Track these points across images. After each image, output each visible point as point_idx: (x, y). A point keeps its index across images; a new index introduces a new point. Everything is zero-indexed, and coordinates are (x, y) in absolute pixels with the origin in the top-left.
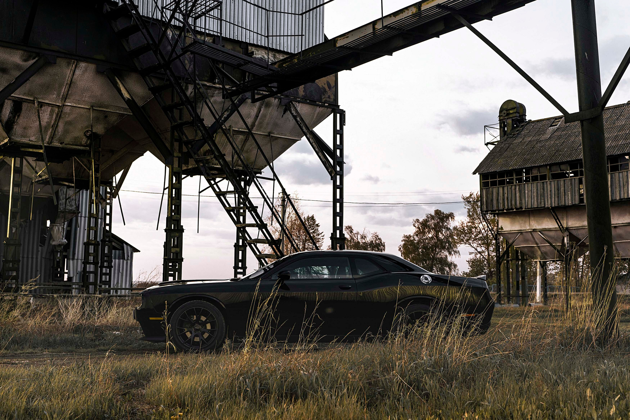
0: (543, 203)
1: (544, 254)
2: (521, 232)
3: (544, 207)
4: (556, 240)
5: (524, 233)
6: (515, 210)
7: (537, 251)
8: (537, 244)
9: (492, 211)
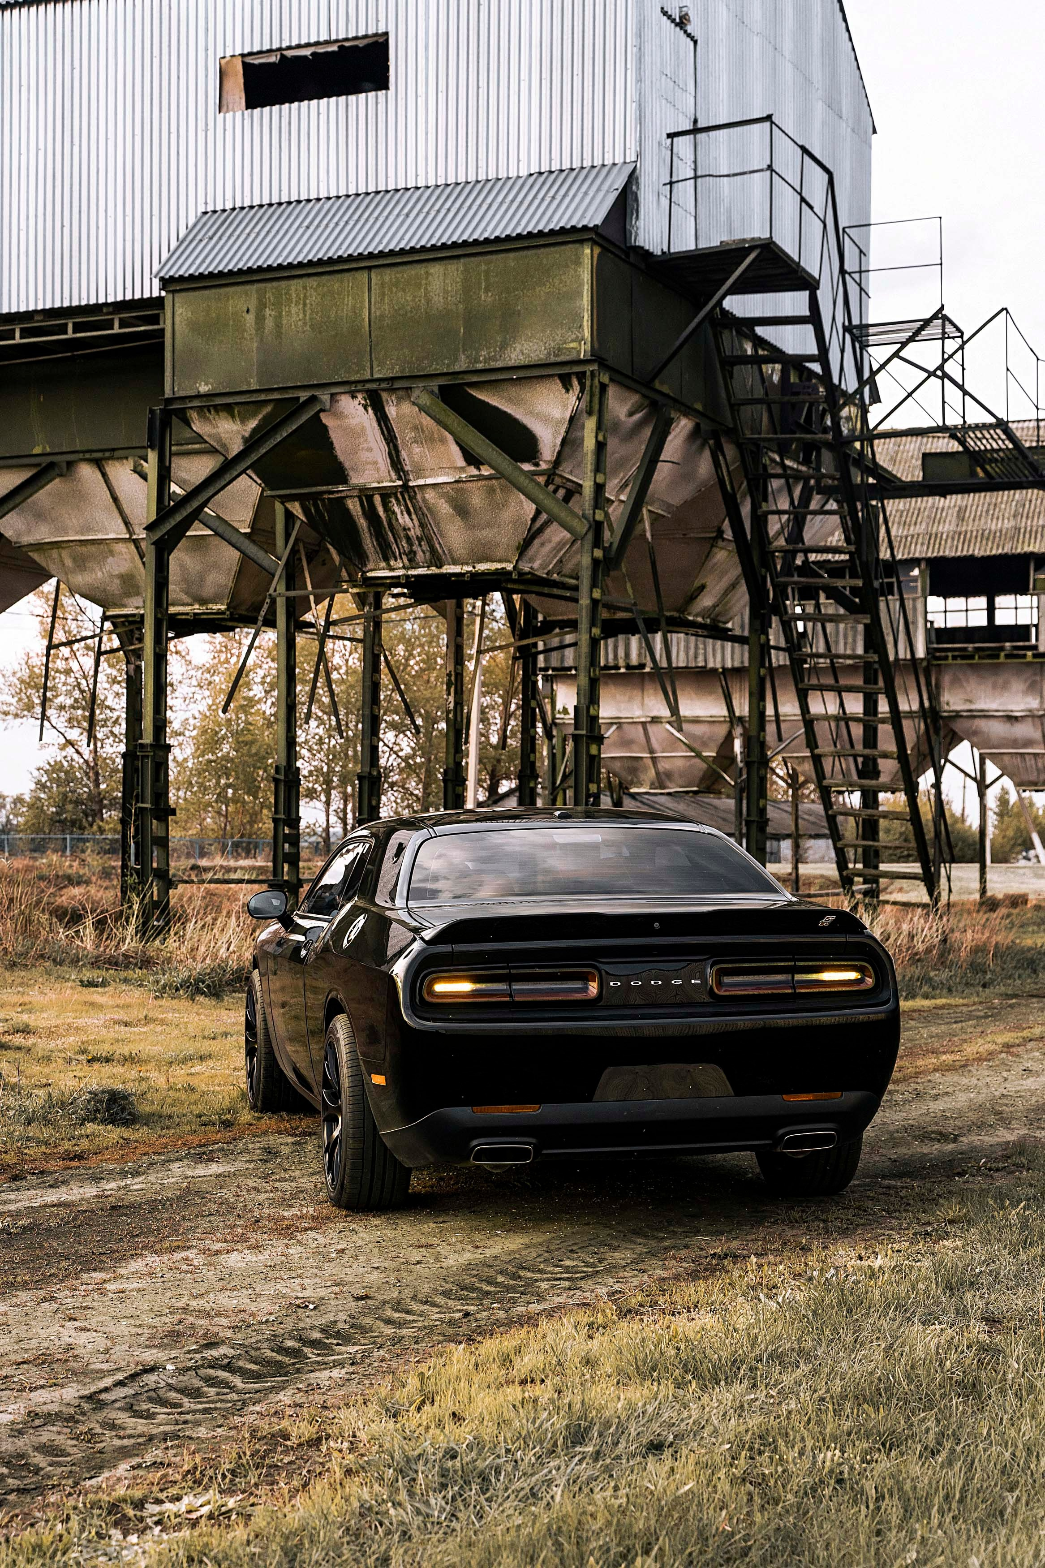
0: (701, 658)
1: (663, 777)
2: (618, 723)
3: (705, 667)
4: (705, 744)
5: (625, 726)
6: (623, 670)
7: (646, 769)
8: (652, 751)
9: (554, 669)
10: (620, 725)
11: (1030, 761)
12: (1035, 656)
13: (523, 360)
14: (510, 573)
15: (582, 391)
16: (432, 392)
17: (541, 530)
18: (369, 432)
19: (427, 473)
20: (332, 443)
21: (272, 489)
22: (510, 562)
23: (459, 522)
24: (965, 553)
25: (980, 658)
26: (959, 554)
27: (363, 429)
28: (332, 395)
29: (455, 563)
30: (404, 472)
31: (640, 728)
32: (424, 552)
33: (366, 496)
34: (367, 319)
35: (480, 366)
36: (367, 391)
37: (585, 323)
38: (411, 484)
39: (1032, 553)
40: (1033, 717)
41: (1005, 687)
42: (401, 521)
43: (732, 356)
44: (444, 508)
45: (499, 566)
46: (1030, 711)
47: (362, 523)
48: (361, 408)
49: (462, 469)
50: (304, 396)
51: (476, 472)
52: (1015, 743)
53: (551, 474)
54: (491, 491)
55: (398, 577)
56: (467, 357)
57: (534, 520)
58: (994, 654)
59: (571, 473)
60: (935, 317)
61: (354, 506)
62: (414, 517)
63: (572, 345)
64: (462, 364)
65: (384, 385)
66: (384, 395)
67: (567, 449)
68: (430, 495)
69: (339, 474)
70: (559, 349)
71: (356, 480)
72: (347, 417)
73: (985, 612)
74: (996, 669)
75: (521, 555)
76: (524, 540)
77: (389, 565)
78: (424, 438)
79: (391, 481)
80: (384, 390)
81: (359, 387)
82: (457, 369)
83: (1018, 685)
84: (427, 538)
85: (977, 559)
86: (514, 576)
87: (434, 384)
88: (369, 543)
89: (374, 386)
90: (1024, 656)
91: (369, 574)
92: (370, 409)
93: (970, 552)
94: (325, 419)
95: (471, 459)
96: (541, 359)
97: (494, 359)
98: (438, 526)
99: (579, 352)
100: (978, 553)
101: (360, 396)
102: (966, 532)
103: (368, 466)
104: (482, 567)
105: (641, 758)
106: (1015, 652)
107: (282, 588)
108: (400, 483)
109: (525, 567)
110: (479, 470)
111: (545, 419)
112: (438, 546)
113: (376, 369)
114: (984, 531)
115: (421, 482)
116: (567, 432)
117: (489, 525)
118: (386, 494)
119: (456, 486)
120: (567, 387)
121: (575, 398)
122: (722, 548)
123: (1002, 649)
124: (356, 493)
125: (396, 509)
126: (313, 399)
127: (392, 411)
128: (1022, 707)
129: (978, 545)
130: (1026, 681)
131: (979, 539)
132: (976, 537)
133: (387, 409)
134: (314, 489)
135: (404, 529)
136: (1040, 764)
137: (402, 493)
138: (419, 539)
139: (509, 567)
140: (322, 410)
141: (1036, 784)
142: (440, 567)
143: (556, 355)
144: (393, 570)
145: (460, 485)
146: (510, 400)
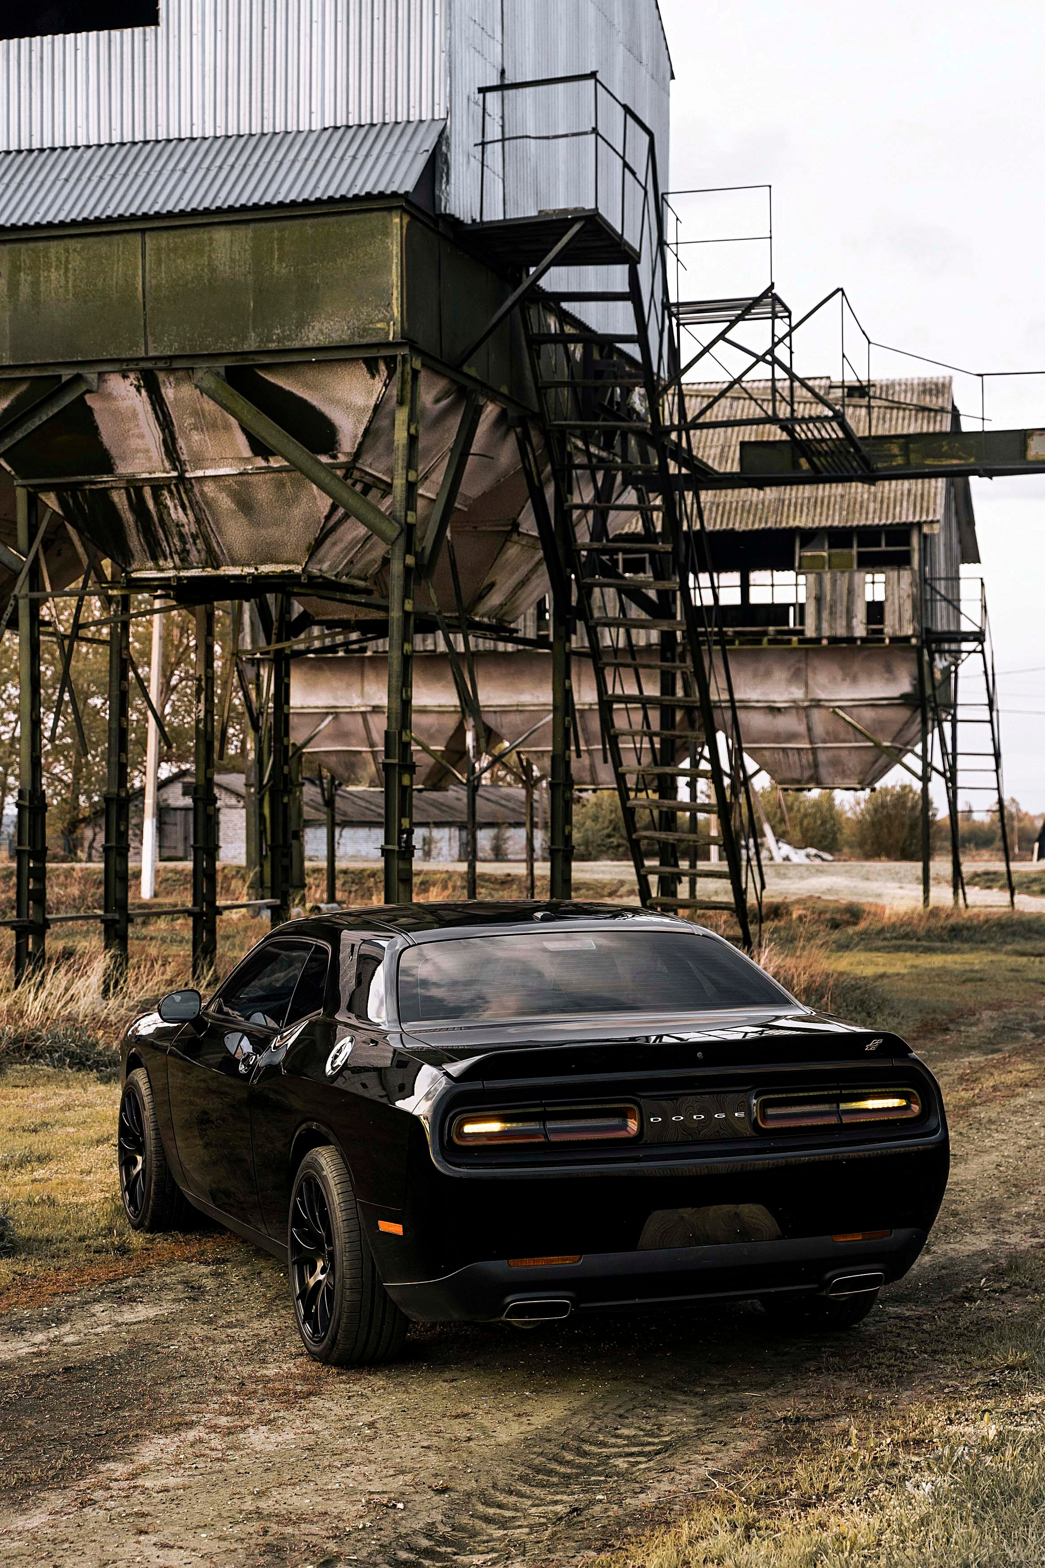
2: (335, 713)
3: (434, 651)
4: (432, 737)
5: (342, 716)
7: (365, 764)
8: (372, 745)
10: (336, 715)
11: (793, 757)
12: (801, 642)
13: (323, 341)
14: (298, 576)
15: (390, 377)
16: (218, 374)
17: (334, 529)
18: (141, 416)
19: (208, 463)
20: (97, 428)
21: (22, 478)
22: (298, 564)
23: (242, 519)
24: (724, 527)
25: (741, 644)
26: (717, 527)
27: (135, 415)
28: (100, 374)
29: (234, 563)
30: (180, 461)
31: (360, 719)
32: (199, 551)
33: (135, 488)
34: (140, 289)
35: (272, 346)
36: (142, 371)
37: (394, 302)
38: (187, 475)
39: (798, 528)
40: (798, 708)
41: (768, 674)
42: (174, 516)
43: (539, 334)
44: (225, 502)
45: (285, 568)
46: (794, 701)
47: (128, 517)
48: (133, 389)
49: (247, 460)
50: (67, 374)
51: (263, 464)
52: (777, 737)
53: (350, 468)
54: (281, 485)
55: (169, 579)
56: (258, 335)
57: (328, 518)
58: (756, 639)
59: (370, 466)
60: (764, 295)
61: (119, 499)
62: (189, 512)
63: (379, 325)
64: (252, 343)
65: (161, 364)
66: (161, 376)
67: (369, 441)
68: (209, 489)
69: (106, 464)
70: (365, 330)
71: (124, 469)
72: (115, 399)
73: (739, 589)
74: (757, 655)
75: (311, 556)
76: (316, 540)
77: (157, 564)
78: (204, 424)
79: (165, 471)
80: (161, 370)
81: (132, 366)
82: (246, 348)
83: (780, 674)
84: (202, 535)
85: (737, 533)
86: (303, 580)
87: (220, 365)
88: (135, 541)
89: (149, 365)
90: (789, 642)
91: (134, 575)
92: (143, 391)
93: (730, 526)
94: (91, 400)
95: (260, 448)
96: (343, 341)
97: (289, 338)
98: (217, 523)
99: (388, 333)
100: (740, 527)
101: (132, 376)
102: (725, 504)
103: (140, 455)
104: (265, 569)
105: (360, 752)
106: (779, 637)
107: (25, 590)
108: (175, 474)
109: (314, 570)
110: (267, 461)
111: (348, 407)
112: (215, 545)
113: (151, 345)
114: (744, 502)
115: (200, 473)
116: (370, 422)
117: (276, 523)
118: (157, 486)
119: (240, 478)
120: (373, 371)
121: (381, 384)
122: (516, 543)
123: (765, 633)
124: (123, 484)
125: (169, 502)
126: (78, 378)
127: (169, 393)
128: (786, 697)
129: (738, 518)
130: (789, 668)
131: (739, 511)
132: (736, 509)
133: (163, 391)
134: (73, 479)
135: (178, 525)
136: (804, 761)
137: (176, 486)
138: (195, 537)
139: (298, 569)
140: (89, 391)
141: (799, 782)
142: (217, 568)
143: (360, 336)
144: (162, 570)
145: (245, 478)
146: (306, 385)
